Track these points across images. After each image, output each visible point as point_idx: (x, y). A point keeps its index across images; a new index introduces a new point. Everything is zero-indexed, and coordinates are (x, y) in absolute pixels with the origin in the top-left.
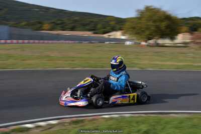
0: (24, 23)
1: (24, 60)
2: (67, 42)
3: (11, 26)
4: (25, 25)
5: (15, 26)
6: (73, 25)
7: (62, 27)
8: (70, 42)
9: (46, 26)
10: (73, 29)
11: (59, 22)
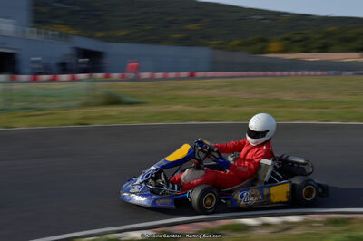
0: (236, 42)
1: (236, 106)
2: (312, 73)
3: (215, 48)
4: (239, 45)
5: (221, 48)
6: (323, 41)
7: (304, 46)
8: (319, 73)
9: (275, 45)
10: (324, 49)
11: (298, 37)
